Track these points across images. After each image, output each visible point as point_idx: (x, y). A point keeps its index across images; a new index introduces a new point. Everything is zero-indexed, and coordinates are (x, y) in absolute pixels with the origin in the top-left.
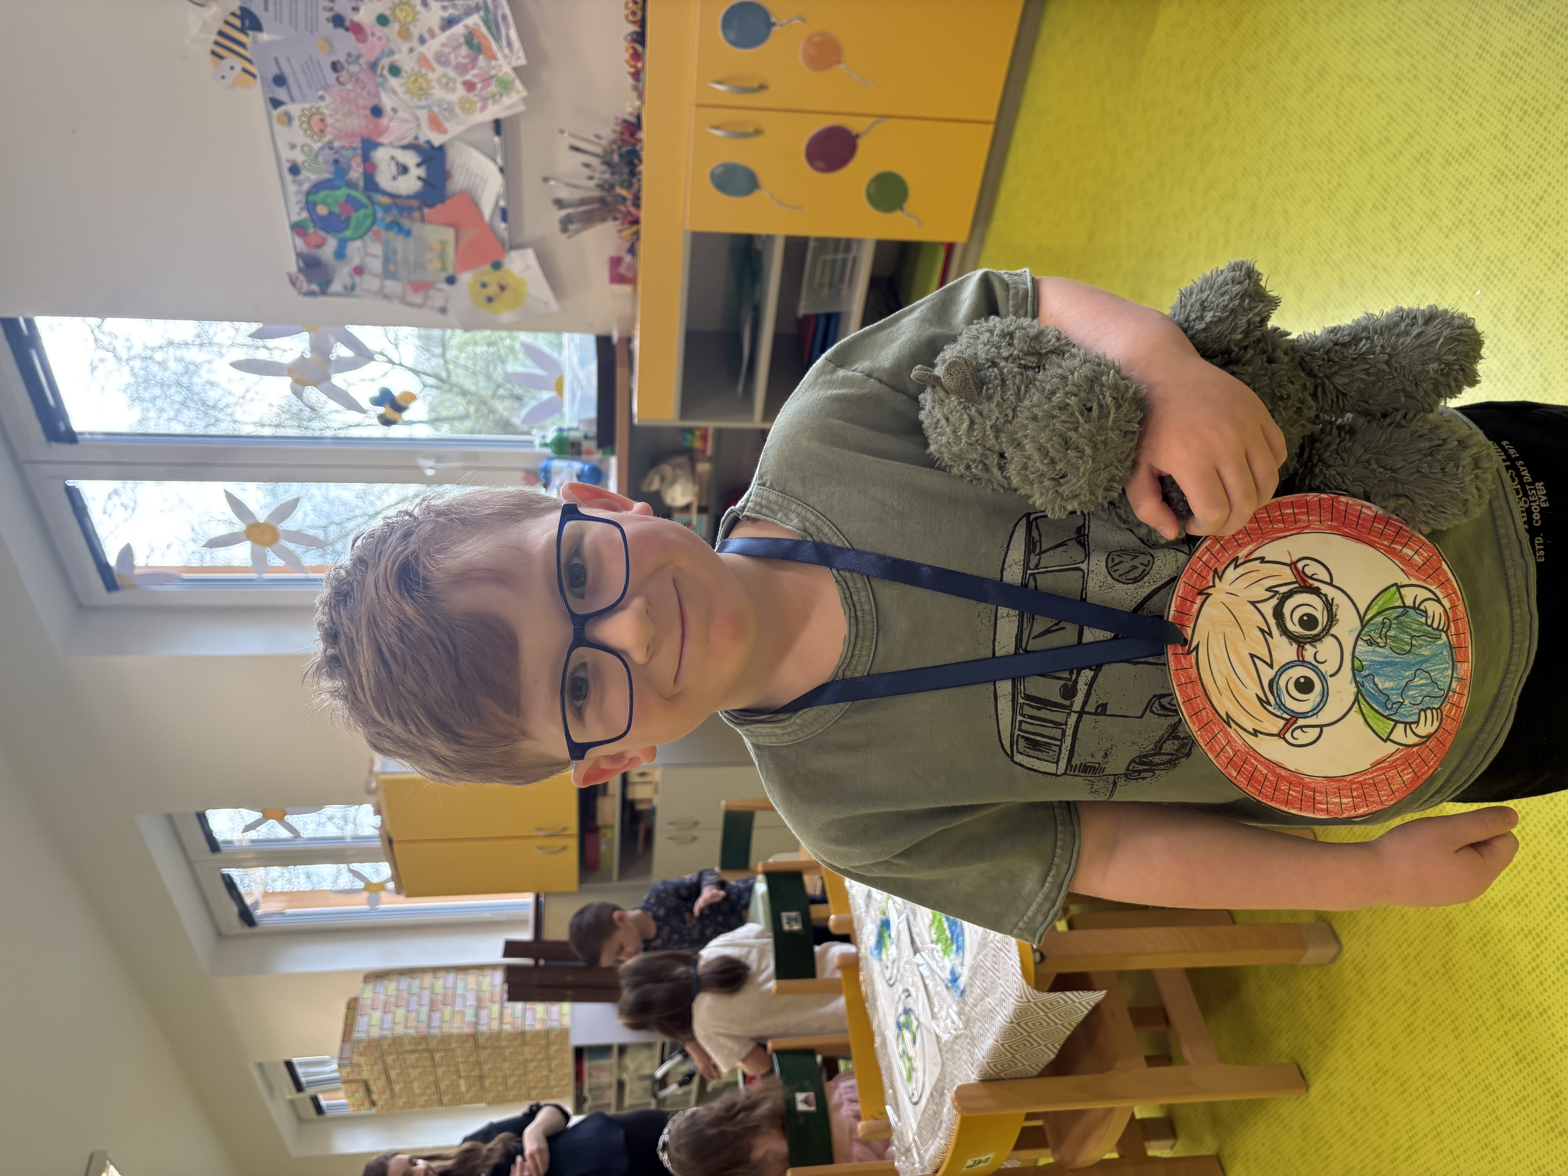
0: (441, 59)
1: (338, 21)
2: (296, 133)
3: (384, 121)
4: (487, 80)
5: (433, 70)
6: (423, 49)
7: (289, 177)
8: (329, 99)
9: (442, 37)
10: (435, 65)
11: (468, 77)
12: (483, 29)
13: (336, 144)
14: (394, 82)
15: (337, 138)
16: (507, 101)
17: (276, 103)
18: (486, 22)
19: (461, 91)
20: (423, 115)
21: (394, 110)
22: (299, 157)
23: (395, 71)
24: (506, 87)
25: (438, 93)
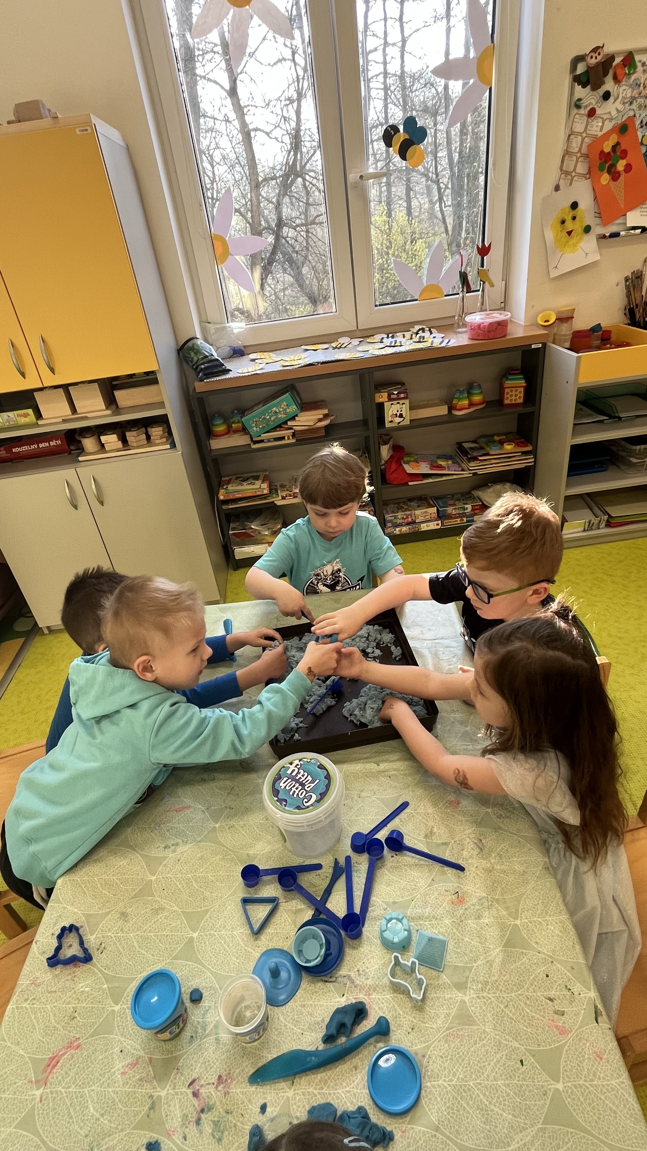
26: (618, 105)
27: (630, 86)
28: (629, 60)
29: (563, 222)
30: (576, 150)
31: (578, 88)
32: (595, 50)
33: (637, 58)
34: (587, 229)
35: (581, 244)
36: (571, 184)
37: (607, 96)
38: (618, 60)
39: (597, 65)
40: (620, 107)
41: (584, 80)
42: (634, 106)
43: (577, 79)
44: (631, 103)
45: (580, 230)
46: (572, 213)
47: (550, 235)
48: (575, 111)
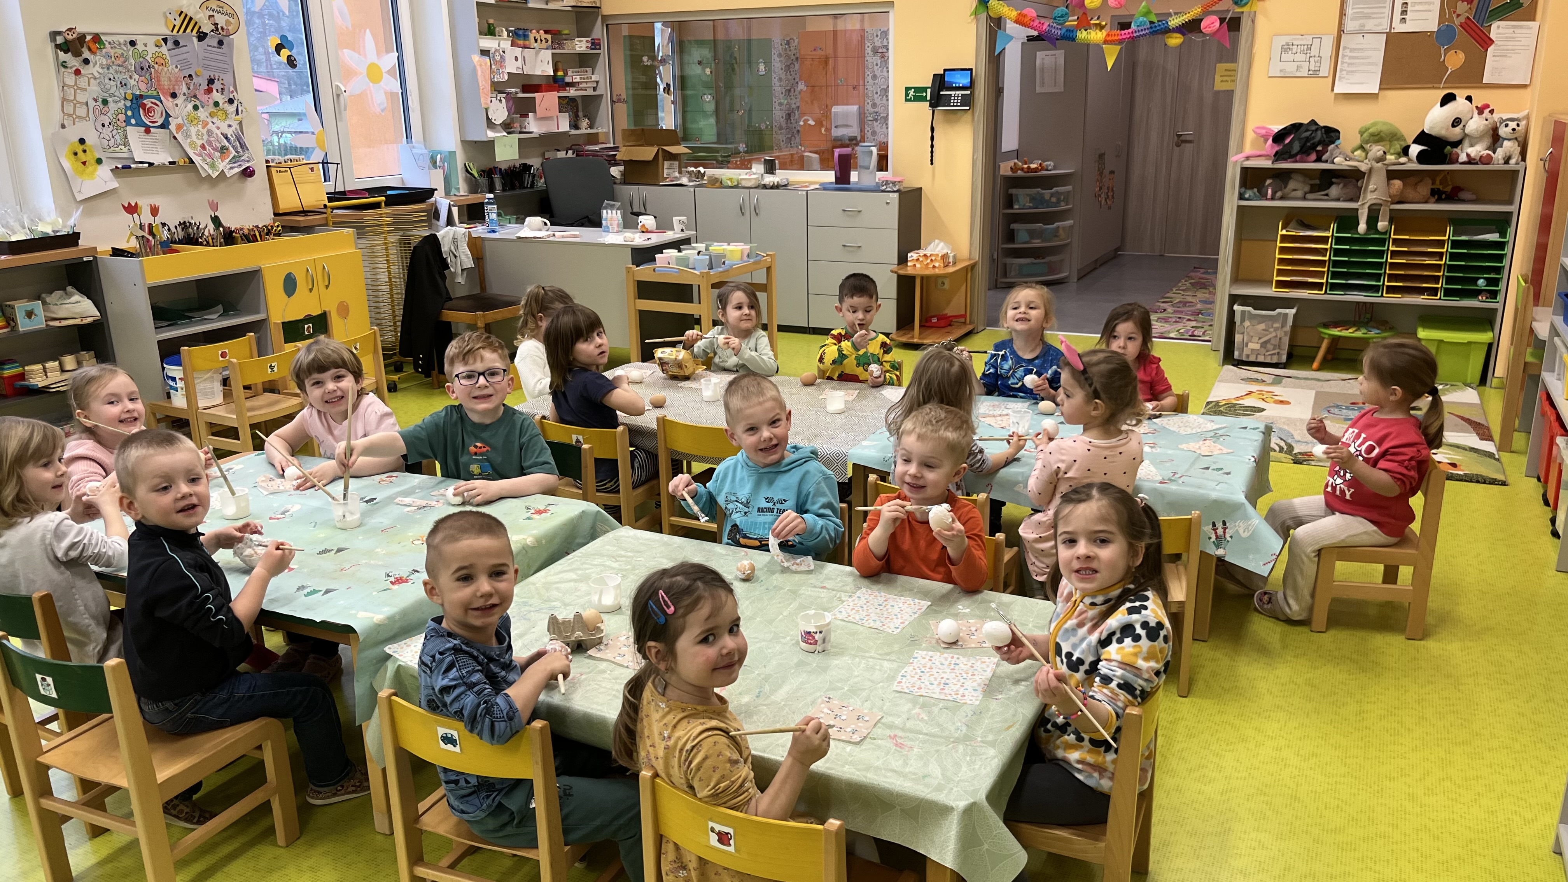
0: (210, 132)
1: (211, 81)
2: (151, 49)
3: (170, 99)
4: (210, 156)
5: (203, 128)
6: (211, 124)
7: (129, 38)
8: (177, 70)
9: (219, 133)
10: (206, 129)
11: (207, 147)
12: (232, 156)
13: (153, 70)
14: (190, 106)
15: (156, 71)
16: (206, 167)
17: (165, 40)
18: (234, 157)
19: (199, 143)
20: (180, 121)
21: (177, 105)
22: (140, 47)
23: (196, 108)
24: (213, 166)
25: (193, 130)
26: (97, 68)
27: (104, 57)
28: (97, 38)
29: (76, 154)
30: (72, 98)
31: (61, 54)
32: (70, 29)
33: (103, 38)
34: (99, 161)
35: (97, 173)
36: (74, 124)
37: (86, 62)
38: (89, 38)
39: (74, 40)
40: (100, 70)
41: (66, 48)
42: (111, 71)
43: (58, 46)
44: (108, 69)
45: (93, 162)
46: (81, 147)
47: (67, 164)
48: (63, 69)
